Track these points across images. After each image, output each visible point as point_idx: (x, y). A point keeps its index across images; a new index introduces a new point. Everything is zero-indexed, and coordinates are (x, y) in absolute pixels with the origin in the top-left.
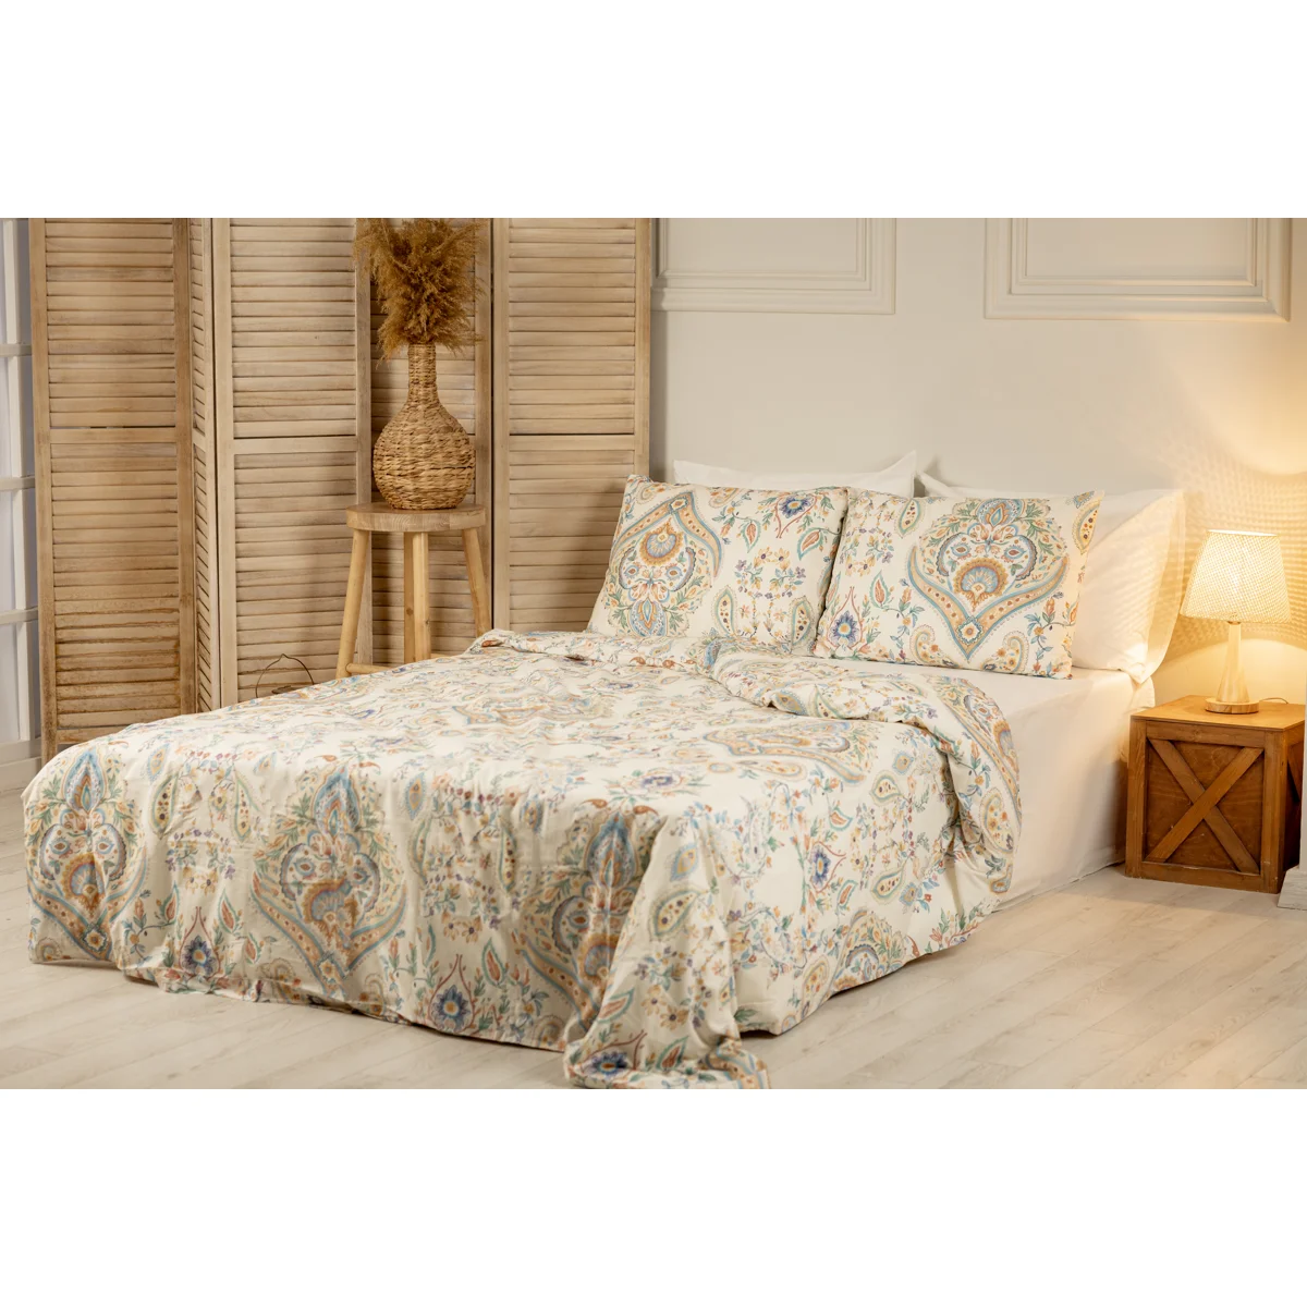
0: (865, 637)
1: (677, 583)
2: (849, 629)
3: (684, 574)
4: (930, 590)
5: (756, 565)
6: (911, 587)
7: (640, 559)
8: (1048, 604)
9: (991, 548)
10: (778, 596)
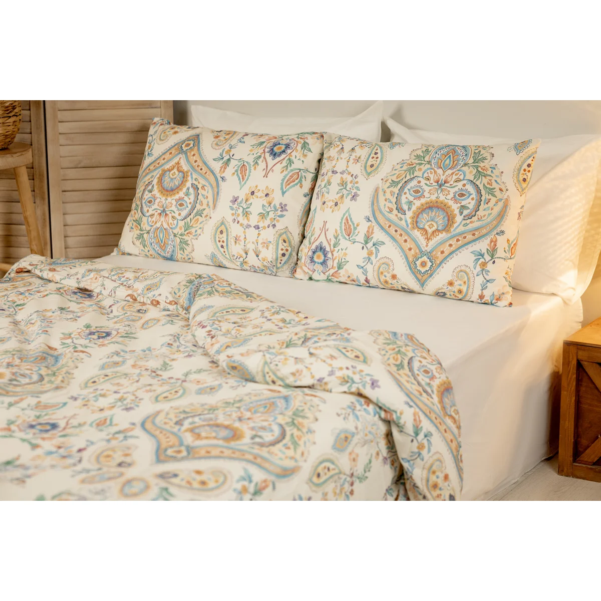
0: (335, 265)
1: (184, 213)
2: (323, 257)
3: (190, 206)
4: (390, 226)
5: (247, 200)
6: (374, 223)
7: (156, 192)
8: (491, 241)
9: (442, 191)
10: (264, 228)
